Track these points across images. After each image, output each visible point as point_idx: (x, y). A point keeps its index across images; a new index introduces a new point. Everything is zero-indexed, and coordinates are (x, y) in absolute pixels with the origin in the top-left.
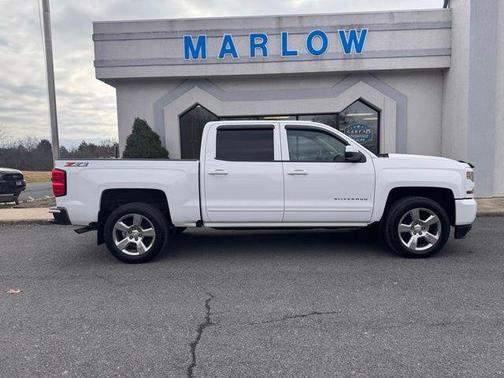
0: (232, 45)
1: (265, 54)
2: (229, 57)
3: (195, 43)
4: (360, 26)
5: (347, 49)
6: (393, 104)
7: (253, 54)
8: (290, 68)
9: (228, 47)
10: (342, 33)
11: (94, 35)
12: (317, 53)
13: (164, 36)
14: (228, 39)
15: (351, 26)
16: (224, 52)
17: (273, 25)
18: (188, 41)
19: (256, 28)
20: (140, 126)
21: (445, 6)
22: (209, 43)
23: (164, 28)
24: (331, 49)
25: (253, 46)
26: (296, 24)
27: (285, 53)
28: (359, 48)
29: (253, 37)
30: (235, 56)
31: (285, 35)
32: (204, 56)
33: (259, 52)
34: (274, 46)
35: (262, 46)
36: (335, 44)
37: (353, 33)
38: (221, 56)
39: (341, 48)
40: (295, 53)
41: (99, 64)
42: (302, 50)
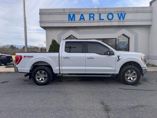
0: (83, 17)
1: (94, 20)
2: (82, 20)
3: (72, 16)
4: (124, 11)
5: (120, 18)
6: (134, 36)
7: (90, 20)
8: (101, 24)
9: (82, 17)
10: (118, 14)
11: (40, 13)
12: (110, 20)
13: (62, 13)
14: (82, 15)
15: (121, 11)
16: (81, 19)
17: (97, 11)
18: (69, 15)
19: (91, 11)
20: (54, 42)
21: (150, 6)
22: (76, 16)
23: (62, 11)
24: (114, 18)
25: (90, 17)
26: (104, 10)
27: (100, 19)
28: (123, 18)
29: (90, 14)
30: (84, 20)
31: (100, 14)
32: (74, 20)
33: (92, 19)
34: (97, 17)
35: (93, 17)
36: (116, 17)
37: (122, 13)
38: (80, 20)
39: (118, 18)
40: (103, 19)
41: (41, 22)
42: (106, 18)
